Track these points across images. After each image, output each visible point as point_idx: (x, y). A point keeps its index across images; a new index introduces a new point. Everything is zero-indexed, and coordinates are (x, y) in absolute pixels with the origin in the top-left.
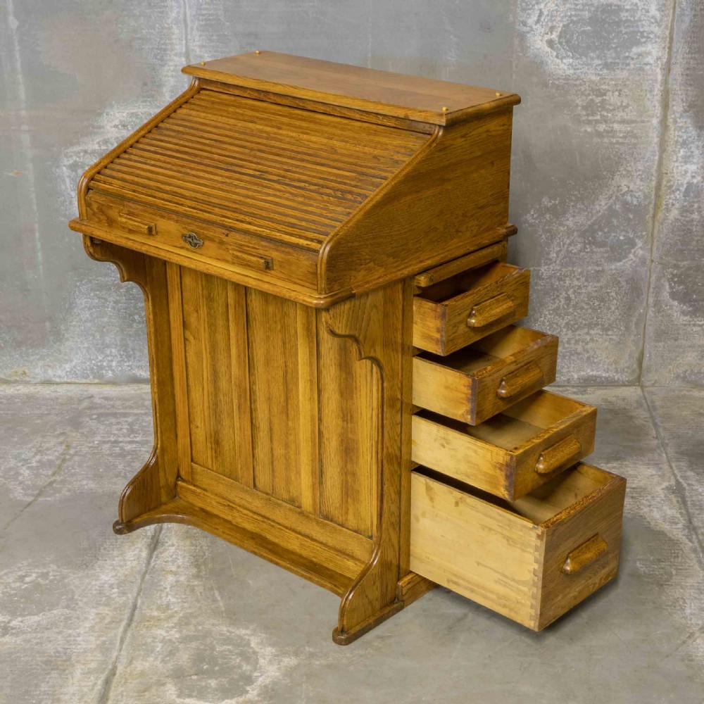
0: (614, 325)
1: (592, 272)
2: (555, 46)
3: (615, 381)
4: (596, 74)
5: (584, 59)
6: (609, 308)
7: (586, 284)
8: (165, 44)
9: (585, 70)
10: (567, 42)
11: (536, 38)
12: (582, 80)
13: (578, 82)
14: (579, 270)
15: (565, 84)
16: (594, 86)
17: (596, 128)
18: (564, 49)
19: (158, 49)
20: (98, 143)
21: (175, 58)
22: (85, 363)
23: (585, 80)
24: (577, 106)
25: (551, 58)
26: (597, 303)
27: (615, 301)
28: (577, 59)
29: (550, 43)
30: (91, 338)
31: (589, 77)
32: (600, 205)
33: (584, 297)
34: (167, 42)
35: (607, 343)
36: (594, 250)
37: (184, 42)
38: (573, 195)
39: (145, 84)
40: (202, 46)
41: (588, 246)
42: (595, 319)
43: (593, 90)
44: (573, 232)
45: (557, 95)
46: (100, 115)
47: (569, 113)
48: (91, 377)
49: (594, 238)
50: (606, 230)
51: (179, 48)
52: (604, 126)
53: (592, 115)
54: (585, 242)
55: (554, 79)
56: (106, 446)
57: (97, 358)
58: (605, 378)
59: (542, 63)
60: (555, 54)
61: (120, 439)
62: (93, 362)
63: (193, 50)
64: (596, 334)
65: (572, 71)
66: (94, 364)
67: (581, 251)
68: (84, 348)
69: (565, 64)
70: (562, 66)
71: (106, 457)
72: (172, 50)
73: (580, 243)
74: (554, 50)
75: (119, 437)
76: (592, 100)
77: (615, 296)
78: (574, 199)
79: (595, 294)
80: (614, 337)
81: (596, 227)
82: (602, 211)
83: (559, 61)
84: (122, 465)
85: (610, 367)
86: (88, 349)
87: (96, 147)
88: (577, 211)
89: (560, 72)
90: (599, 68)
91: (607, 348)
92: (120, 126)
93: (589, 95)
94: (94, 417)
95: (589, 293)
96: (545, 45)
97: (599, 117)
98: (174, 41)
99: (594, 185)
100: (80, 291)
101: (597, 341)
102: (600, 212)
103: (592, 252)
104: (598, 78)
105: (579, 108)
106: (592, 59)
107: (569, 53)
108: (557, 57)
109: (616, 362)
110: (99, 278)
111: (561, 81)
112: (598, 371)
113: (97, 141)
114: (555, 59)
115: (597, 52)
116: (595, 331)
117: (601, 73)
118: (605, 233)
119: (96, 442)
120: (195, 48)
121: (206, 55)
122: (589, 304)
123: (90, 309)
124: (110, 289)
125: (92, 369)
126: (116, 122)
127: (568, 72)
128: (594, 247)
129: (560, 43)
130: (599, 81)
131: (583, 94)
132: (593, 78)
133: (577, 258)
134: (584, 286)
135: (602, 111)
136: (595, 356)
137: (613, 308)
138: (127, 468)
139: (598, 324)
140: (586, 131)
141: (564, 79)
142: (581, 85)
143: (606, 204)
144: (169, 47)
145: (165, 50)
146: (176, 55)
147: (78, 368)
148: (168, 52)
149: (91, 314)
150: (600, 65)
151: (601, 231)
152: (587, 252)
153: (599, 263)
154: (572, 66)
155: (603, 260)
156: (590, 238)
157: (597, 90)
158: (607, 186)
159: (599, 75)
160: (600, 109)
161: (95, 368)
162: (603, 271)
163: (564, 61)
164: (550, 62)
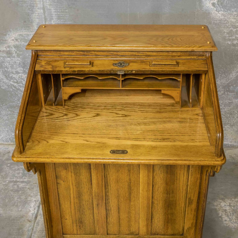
0: (235, 124)
1: (227, 103)
2: (216, 6)
3: (234, 146)
4: (234, 19)
5: (229, 12)
6: (234, 117)
7: (224, 107)
8: (33, 3)
9: (229, 17)
10: (222, 4)
11: (207, 2)
12: (227, 21)
13: (225, 22)
14: (222, 102)
15: (219, 23)
16: (233, 24)
17: (233, 42)
18: (220, 7)
19: (30, 6)
20: (6, 47)
21: (38, 10)
22: (7, 136)
23: (228, 21)
24: (225, 32)
25: (214, 11)
26: (228, 115)
27: (237, 115)
28: (226, 11)
29: (213, 4)
30: (9, 127)
31: (231, 20)
32: (233, 75)
33: (223, 113)
34: (34, 3)
35: (232, 131)
36: (229, 94)
37: (42, 3)
38: (220, 71)
39: (25, 22)
40: (50, 5)
41: (226, 92)
42: (227, 122)
43: (232, 26)
44: (220, 87)
45: (215, 27)
46: (5, 35)
47: (221, 36)
48: (10, 142)
49: (229, 89)
50: (235, 86)
51: (40, 5)
52: (236, 41)
53: (231, 37)
54: (225, 90)
55: (214, 21)
56: (11, 184)
57: (12, 135)
58: (230, 145)
59: (209, 13)
60: (215, 9)
61: (18, 180)
62: (10, 136)
63: (46, 6)
64: (228, 127)
65: (223, 17)
66: (11, 137)
67: (223, 94)
68: (6, 130)
69: (220, 14)
70: (219, 15)
71: (10, 192)
72: (36, 6)
73: (223, 91)
74: (215, 7)
75: (18, 178)
76: (232, 30)
77: (237, 113)
78: (221, 72)
79: (228, 112)
80: (235, 129)
81: (230, 85)
82: (233, 78)
83: (217, 12)
84: (17, 197)
85: (233, 141)
86: (8, 131)
87: (5, 49)
88: (222, 78)
89: (218, 17)
90: (235, 16)
91: (232, 133)
92: (15, 40)
93: (230, 28)
94: (9, 165)
95: (225, 111)
96: (211, 5)
97: (234, 38)
98: (37, 2)
99: (230, 67)
100: (2, 108)
101: (228, 130)
102: (232, 78)
103: (228, 94)
104: (235, 20)
105: (225, 33)
106: (233, 12)
107: (222, 9)
108: (216, 11)
109: (235, 139)
110: (10, 103)
111: (217, 21)
112: (228, 142)
113: (5, 46)
114: (215, 11)
115: (235, 9)
116: (227, 127)
117: (236, 18)
118: (234, 87)
119: (7, 182)
120: (47, 5)
121: (52, 9)
122: (225, 116)
123: (7, 115)
124: (15, 108)
125: (10, 139)
126: (13, 38)
127: (221, 18)
128: (229, 93)
129: (218, 4)
130: (235, 22)
131: (227, 27)
132: (233, 20)
133: (221, 97)
134: (223, 109)
135: (236, 35)
136: (226, 136)
137: (235, 117)
138: (19, 200)
139: (228, 124)
140: (228, 43)
141: (219, 21)
142: (227, 23)
143: (235, 75)
144: (35, 5)
145: (33, 6)
146: (38, 9)
147: (4, 138)
148: (34, 7)
149: (8, 117)
150: (236, 14)
151: (232, 86)
152: (226, 95)
153: (231, 99)
154: (223, 15)
155: (232, 98)
156: (227, 89)
157: (234, 25)
158: (236, 67)
159: (235, 19)
160: (235, 34)
161: (11, 138)
162: (232, 102)
163: (220, 12)
164: (213, 13)
